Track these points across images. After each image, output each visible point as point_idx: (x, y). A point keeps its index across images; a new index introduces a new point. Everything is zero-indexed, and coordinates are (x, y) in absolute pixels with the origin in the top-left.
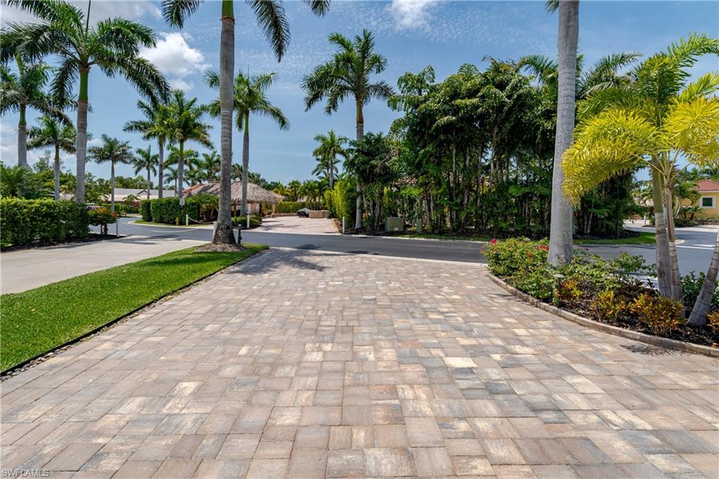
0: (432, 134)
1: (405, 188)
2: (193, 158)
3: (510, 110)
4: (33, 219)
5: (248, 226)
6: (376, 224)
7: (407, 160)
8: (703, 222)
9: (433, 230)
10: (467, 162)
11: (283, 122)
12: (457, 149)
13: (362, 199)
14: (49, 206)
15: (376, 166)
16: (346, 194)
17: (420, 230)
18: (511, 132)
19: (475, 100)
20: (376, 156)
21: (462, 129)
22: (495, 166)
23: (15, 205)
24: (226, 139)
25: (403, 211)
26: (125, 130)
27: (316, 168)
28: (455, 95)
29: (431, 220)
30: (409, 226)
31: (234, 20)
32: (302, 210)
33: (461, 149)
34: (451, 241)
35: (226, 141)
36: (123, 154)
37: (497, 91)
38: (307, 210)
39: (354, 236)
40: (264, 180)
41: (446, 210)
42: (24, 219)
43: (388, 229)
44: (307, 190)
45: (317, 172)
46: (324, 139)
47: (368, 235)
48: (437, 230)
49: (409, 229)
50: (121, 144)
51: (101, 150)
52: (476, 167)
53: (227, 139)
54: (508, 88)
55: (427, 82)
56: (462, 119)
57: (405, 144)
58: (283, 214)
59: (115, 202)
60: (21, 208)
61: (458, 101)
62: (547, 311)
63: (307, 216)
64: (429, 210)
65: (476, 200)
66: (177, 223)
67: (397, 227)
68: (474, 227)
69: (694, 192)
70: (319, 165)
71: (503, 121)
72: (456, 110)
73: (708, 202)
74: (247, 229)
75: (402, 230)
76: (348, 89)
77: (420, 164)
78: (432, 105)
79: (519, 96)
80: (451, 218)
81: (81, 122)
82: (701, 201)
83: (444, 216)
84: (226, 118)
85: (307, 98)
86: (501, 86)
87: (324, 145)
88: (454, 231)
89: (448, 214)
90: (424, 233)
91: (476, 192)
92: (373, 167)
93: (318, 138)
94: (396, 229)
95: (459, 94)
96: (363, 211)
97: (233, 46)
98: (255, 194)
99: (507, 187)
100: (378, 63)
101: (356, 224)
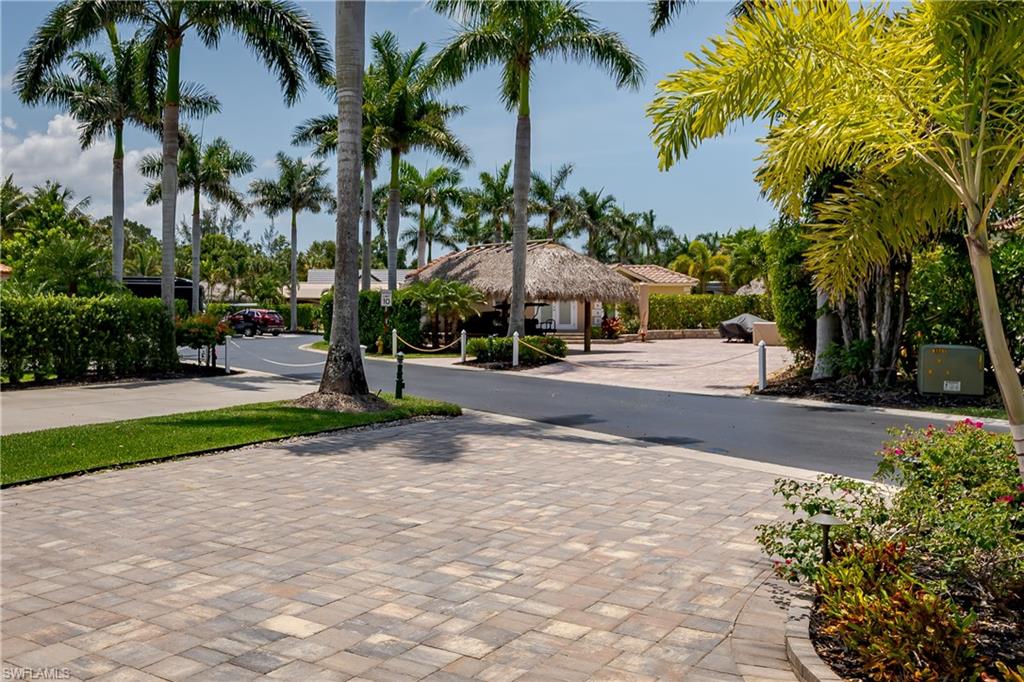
2: (447, 186)
4: (83, 332)
5: (515, 361)
11: (626, 67)
14: (109, 309)
23: (59, 309)
26: (295, 142)
32: (735, 321)
35: (347, 160)
36: (312, 192)
38: (749, 322)
40: (670, 233)
42: (71, 331)
43: (921, 385)
50: (308, 169)
51: (271, 187)
58: (677, 332)
59: (300, 301)
60: (68, 313)
63: (748, 338)
66: (380, 349)
67: (955, 379)
74: (510, 367)
75: (976, 390)
81: (168, 145)
84: (347, 108)
98: (566, 275)
101: (816, 364)
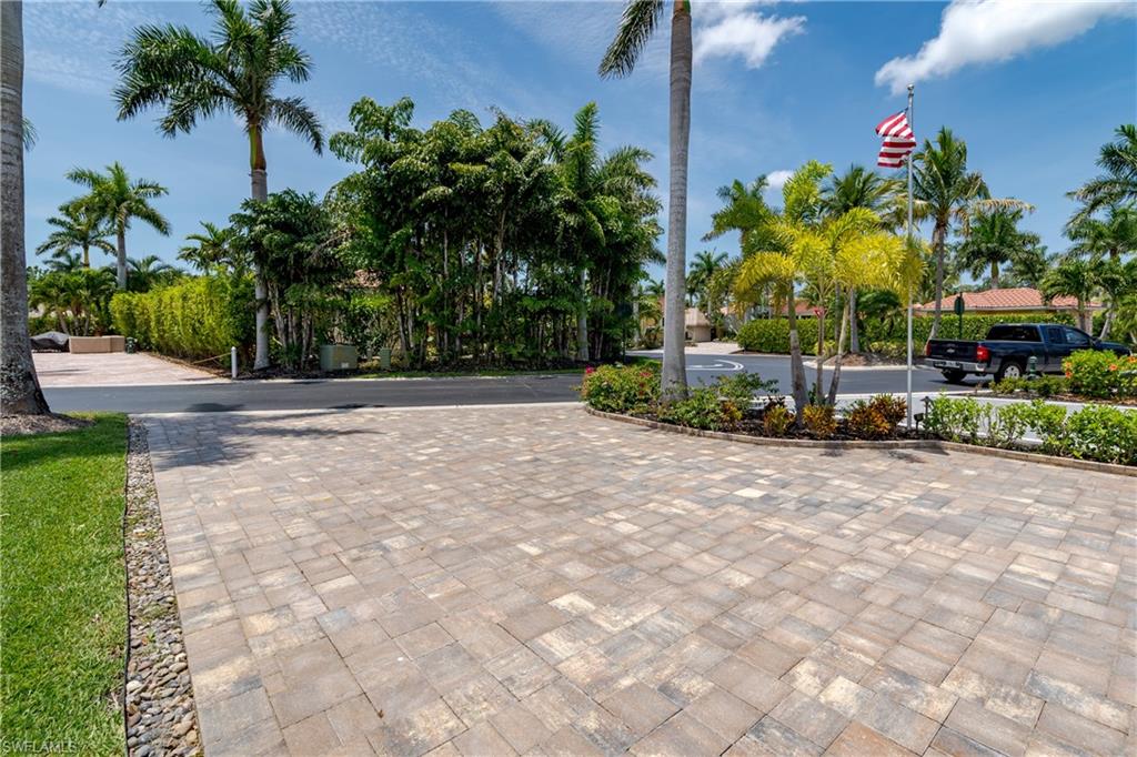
0: (414, 210)
1: (358, 295)
3: (529, 193)
6: (303, 359)
7: (368, 247)
9: (412, 364)
12: (450, 236)
13: (270, 312)
15: (309, 254)
16: (230, 304)
17: (386, 366)
19: (479, 168)
20: (305, 235)
21: (460, 210)
24: (9, 158)
27: (47, 241)
28: (447, 156)
29: (409, 348)
30: (361, 360)
34: (450, 378)
37: (515, 161)
38: (61, 338)
39: (264, 381)
43: (330, 365)
44: (54, 292)
45: (52, 252)
46: (95, 181)
47: (293, 378)
48: (419, 363)
49: (366, 365)
53: (14, 159)
54: (524, 159)
55: (399, 122)
56: (459, 194)
57: (366, 221)
61: (456, 166)
62: (715, 438)
64: (406, 332)
65: (473, 317)
67: (345, 362)
68: (471, 356)
70: (59, 235)
71: (517, 205)
72: (452, 178)
75: (353, 366)
76: (227, 94)
77: (392, 255)
80: (440, 345)
86: (518, 154)
87: (97, 196)
88: (446, 363)
90: (396, 369)
91: (475, 306)
92: (301, 255)
93: (78, 177)
94: (345, 366)
95: (456, 154)
100: (294, 64)
101: (258, 360)
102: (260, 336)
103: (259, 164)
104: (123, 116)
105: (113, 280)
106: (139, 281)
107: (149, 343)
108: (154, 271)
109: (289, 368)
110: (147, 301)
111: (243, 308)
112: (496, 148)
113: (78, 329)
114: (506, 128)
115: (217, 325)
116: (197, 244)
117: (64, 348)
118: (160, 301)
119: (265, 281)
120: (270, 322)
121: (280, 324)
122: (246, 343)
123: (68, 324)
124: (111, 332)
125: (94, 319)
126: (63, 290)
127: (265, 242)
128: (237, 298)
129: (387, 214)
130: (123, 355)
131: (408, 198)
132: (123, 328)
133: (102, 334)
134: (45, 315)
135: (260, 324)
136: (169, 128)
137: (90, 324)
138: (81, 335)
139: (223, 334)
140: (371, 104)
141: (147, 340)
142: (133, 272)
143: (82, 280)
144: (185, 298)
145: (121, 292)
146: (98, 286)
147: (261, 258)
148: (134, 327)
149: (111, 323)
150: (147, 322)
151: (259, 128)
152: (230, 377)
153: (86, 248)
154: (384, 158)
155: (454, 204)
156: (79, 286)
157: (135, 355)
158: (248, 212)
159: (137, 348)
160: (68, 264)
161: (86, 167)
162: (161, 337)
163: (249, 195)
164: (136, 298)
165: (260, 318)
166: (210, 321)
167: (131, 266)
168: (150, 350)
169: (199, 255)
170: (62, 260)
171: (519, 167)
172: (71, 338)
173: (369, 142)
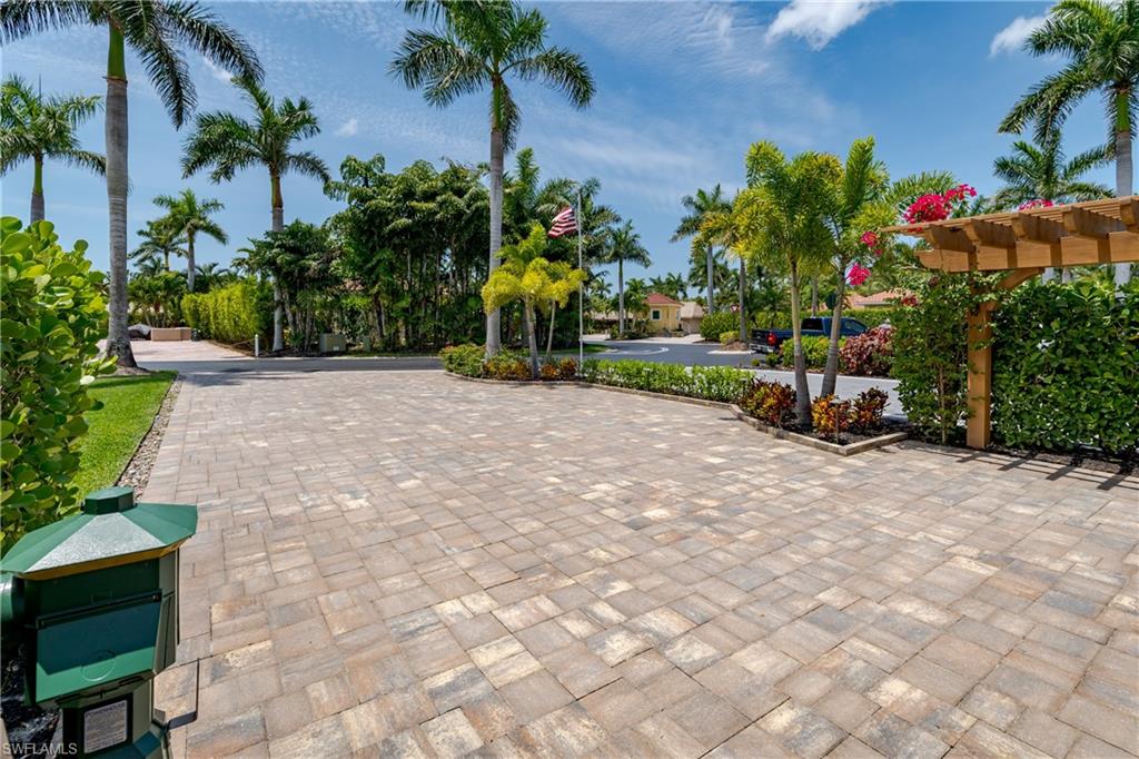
1: (347, 297)
3: (469, 221)
6: (306, 343)
7: (352, 263)
8: (652, 335)
9: (385, 348)
10: (424, 270)
12: (412, 253)
13: (284, 310)
16: (256, 304)
17: (368, 349)
18: (469, 242)
19: (432, 205)
20: (307, 254)
21: (418, 234)
22: (454, 276)
25: (343, 325)
27: (139, 248)
28: (409, 194)
29: (382, 336)
30: (350, 345)
31: (126, 82)
33: (416, 254)
37: (455, 198)
38: (145, 329)
41: (400, 323)
43: (325, 348)
44: (141, 293)
45: (140, 257)
46: (172, 204)
48: (391, 347)
49: (353, 349)
52: (433, 275)
54: (466, 196)
55: (375, 171)
56: (417, 223)
57: (350, 244)
61: (413, 203)
64: (380, 324)
65: (434, 313)
67: (336, 345)
69: (645, 305)
70: (146, 244)
71: (461, 230)
72: (411, 213)
73: (656, 315)
75: (344, 349)
76: (256, 155)
78: (382, 202)
79: (477, 209)
80: (407, 333)
82: (651, 314)
83: (397, 331)
84: (119, 207)
85: (188, 160)
86: (460, 193)
87: (174, 215)
89: (403, 330)
90: (373, 351)
91: (434, 304)
92: (303, 269)
93: (160, 201)
94: (336, 349)
95: (414, 195)
96: (285, 325)
97: (126, 116)
99: (467, 299)
101: (275, 344)
102: (277, 327)
103: (278, 204)
104: (185, 176)
105: (185, 282)
106: (203, 284)
107: (209, 333)
108: (215, 275)
109: (297, 350)
110: (207, 299)
111: (265, 307)
112: (445, 189)
113: (158, 322)
114: (455, 173)
115: (249, 320)
116: (246, 255)
117: (147, 337)
118: (216, 300)
119: (280, 287)
120: (284, 316)
121: (290, 318)
122: (268, 333)
123: (151, 318)
124: (183, 325)
125: (170, 314)
126: (147, 292)
127: (278, 261)
128: (261, 300)
129: (364, 239)
130: (190, 341)
131: (380, 227)
132: (191, 322)
133: (176, 326)
134: (134, 311)
135: (277, 318)
136: (216, 177)
137: (167, 318)
138: (160, 327)
139: (252, 326)
140: (355, 160)
141: (208, 330)
142: (199, 276)
143: (161, 283)
144: (229, 299)
145: (189, 293)
146: (173, 287)
147: (277, 271)
148: (199, 320)
149: (182, 318)
150: (208, 317)
151: (278, 178)
152: (254, 356)
153: (167, 254)
154: (363, 199)
155: (414, 230)
156: (159, 289)
157: (198, 343)
158: (269, 239)
159: (200, 337)
160: (152, 266)
161: (166, 195)
162: (217, 328)
163: (270, 228)
164: (201, 297)
165: (277, 315)
166: (244, 316)
167: (199, 271)
168: (210, 339)
169: (247, 263)
170: (148, 263)
171: (461, 203)
172: (152, 329)
173: (351, 188)
